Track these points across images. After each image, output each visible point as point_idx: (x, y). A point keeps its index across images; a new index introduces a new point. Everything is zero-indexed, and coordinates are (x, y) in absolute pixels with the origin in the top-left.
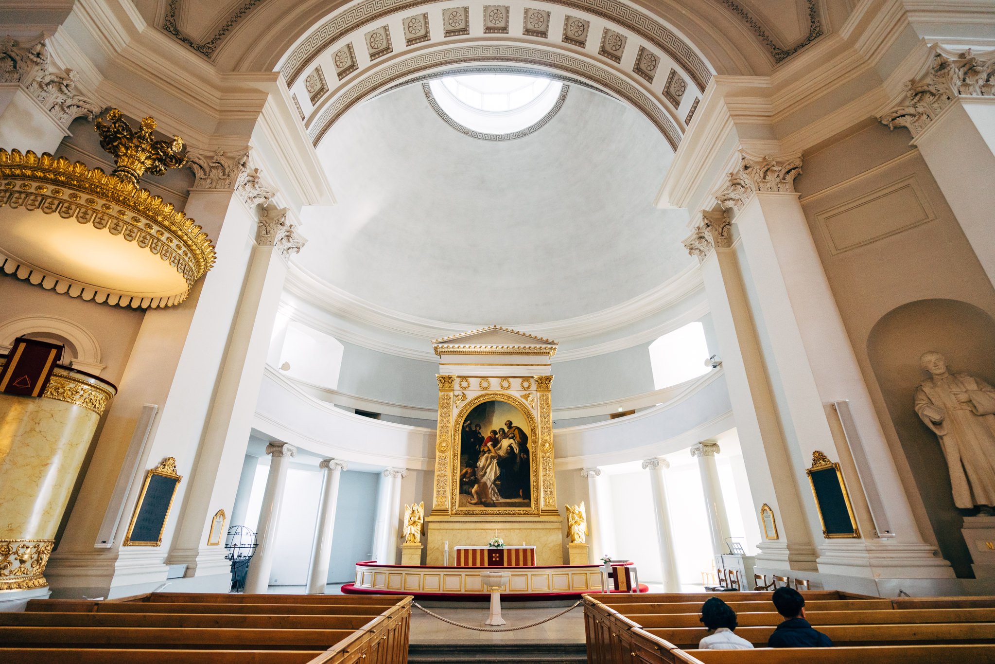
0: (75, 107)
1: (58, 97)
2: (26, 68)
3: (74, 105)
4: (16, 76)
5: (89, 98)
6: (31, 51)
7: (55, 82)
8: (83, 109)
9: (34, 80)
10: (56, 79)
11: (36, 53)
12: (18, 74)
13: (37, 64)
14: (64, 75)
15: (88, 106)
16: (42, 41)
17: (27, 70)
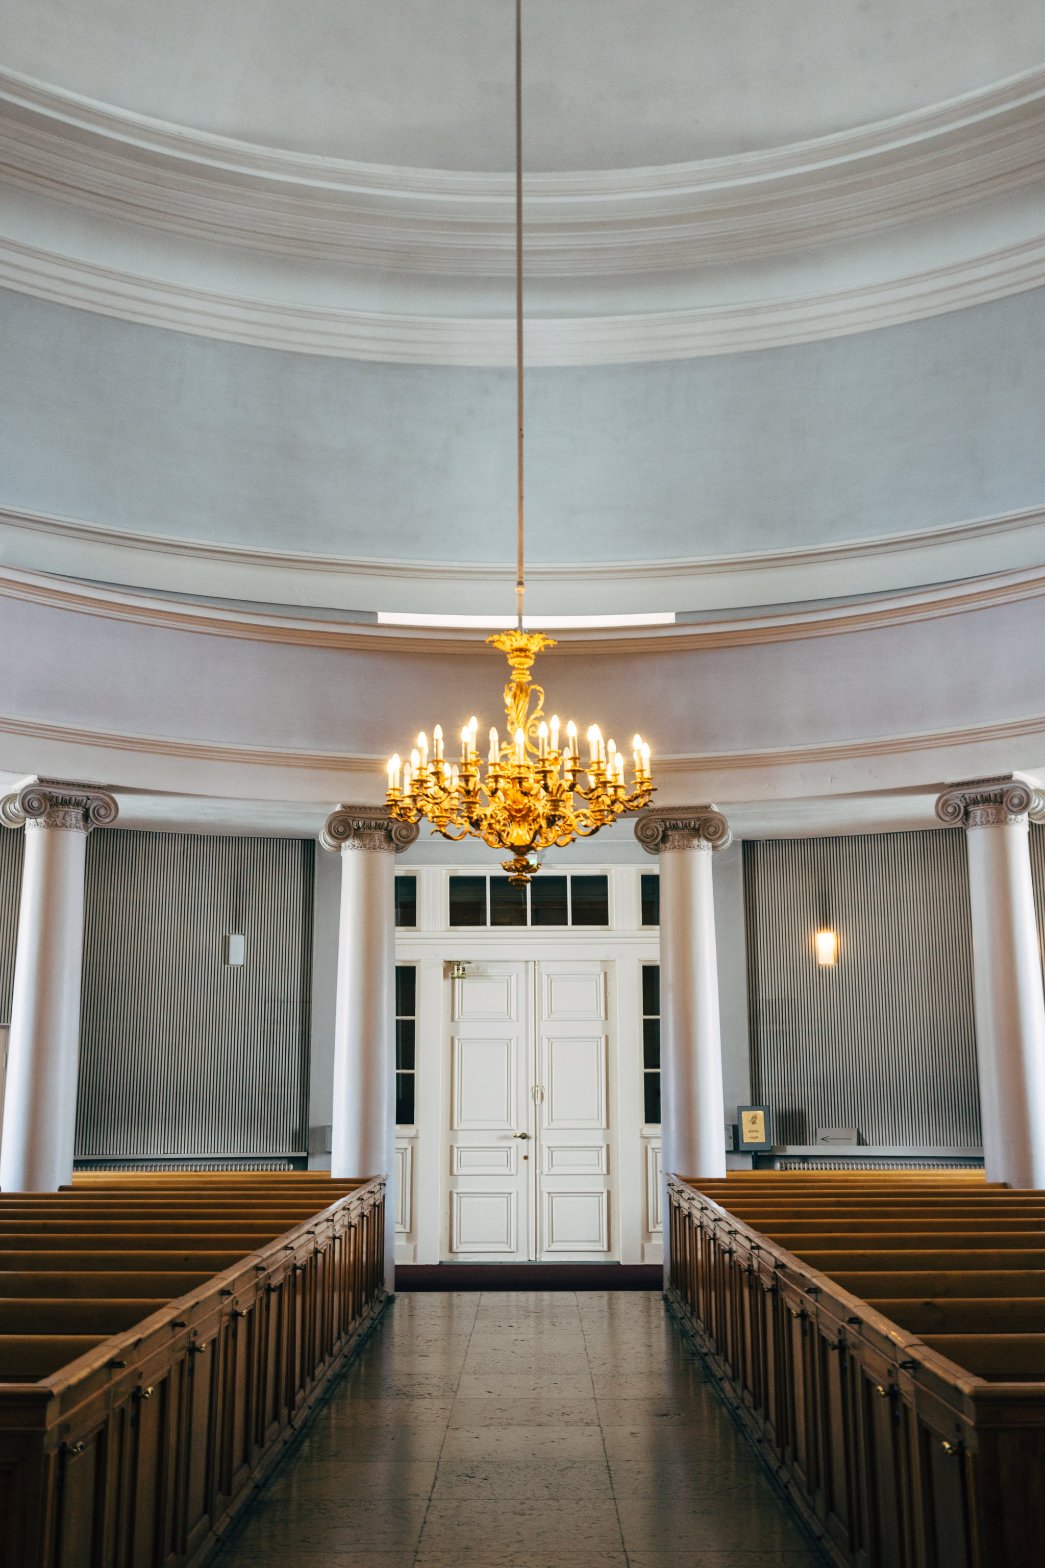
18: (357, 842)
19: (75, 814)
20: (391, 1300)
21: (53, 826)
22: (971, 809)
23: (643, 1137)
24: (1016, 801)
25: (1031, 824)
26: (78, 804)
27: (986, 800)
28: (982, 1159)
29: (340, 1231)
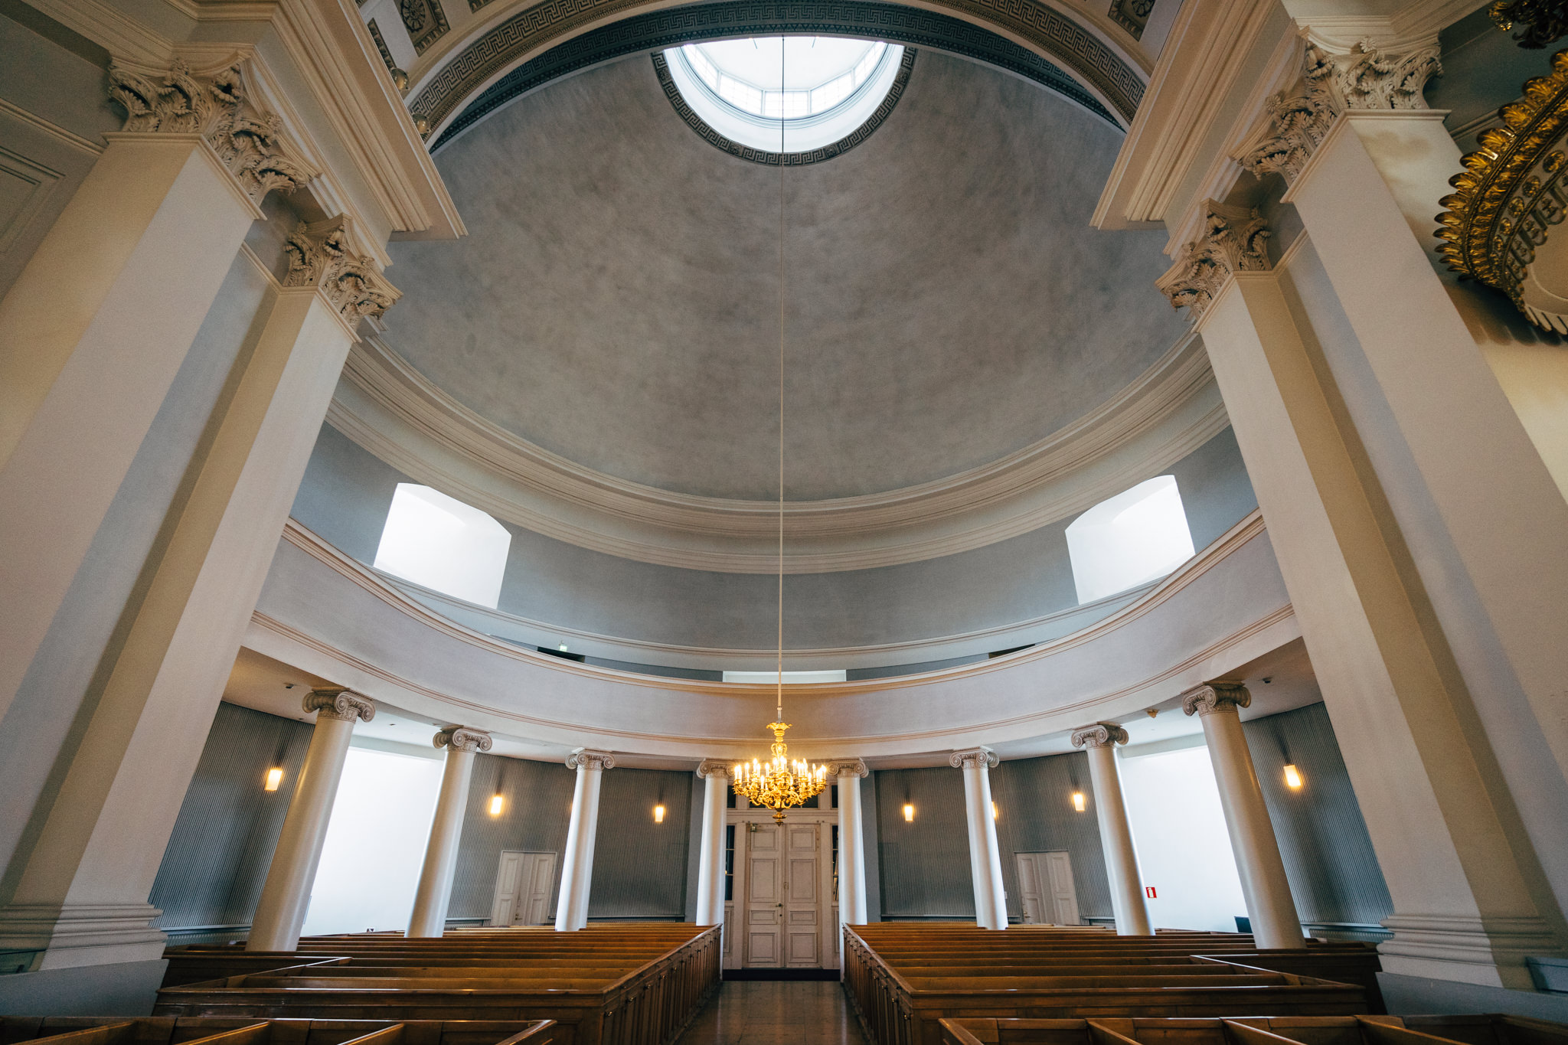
0: (1409, 78)
1: (1382, 87)
2: (1323, 96)
3: (1405, 79)
4: (1325, 117)
5: (1408, 52)
6: (1311, 69)
7: (1363, 74)
8: (1420, 69)
9: (1346, 97)
10: (1359, 72)
11: (1316, 66)
12: (1325, 111)
13: (1329, 74)
14: (1359, 57)
15: (1418, 61)
16: (1309, 45)
17: (1327, 97)
18: (712, 774)
19: (598, 764)
20: (722, 984)
21: (588, 769)
22: (964, 761)
23: (832, 906)
24: (981, 758)
25: (989, 768)
26: (599, 759)
27: (970, 757)
28: (975, 918)
29: (707, 943)
